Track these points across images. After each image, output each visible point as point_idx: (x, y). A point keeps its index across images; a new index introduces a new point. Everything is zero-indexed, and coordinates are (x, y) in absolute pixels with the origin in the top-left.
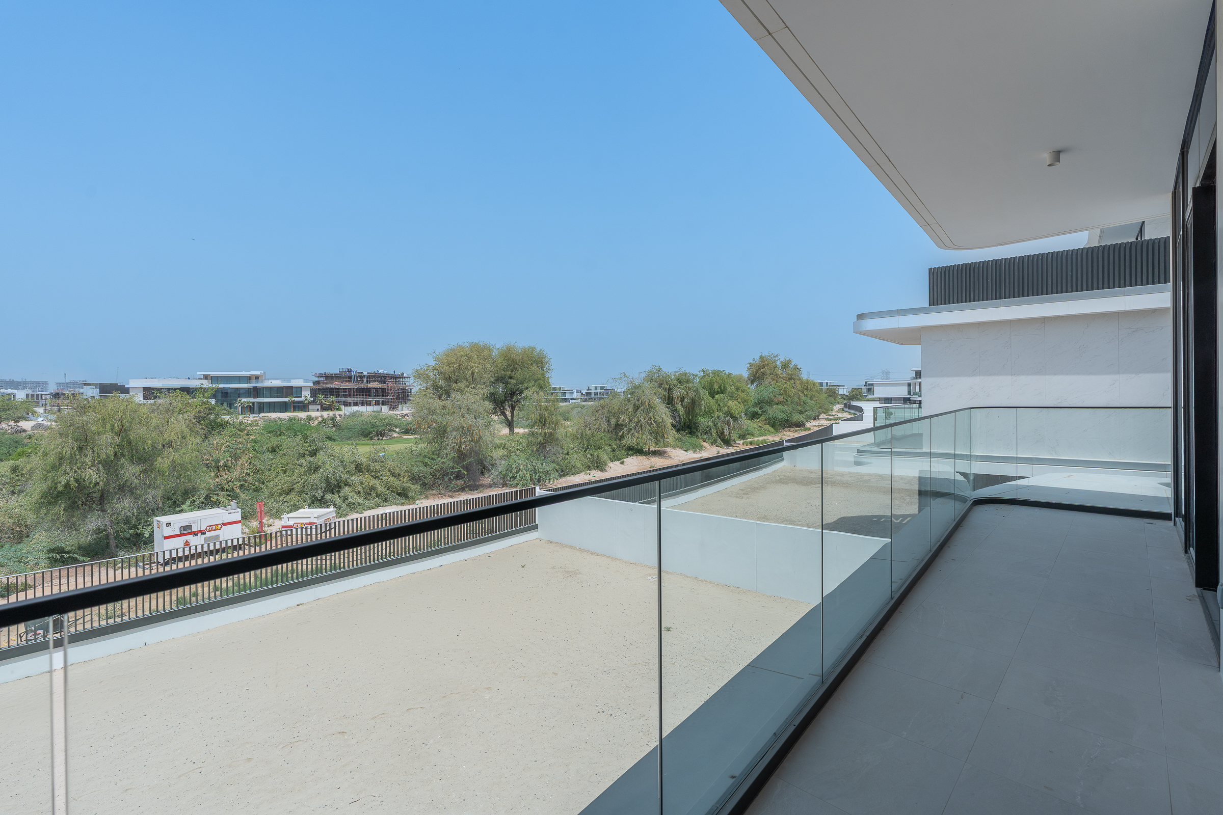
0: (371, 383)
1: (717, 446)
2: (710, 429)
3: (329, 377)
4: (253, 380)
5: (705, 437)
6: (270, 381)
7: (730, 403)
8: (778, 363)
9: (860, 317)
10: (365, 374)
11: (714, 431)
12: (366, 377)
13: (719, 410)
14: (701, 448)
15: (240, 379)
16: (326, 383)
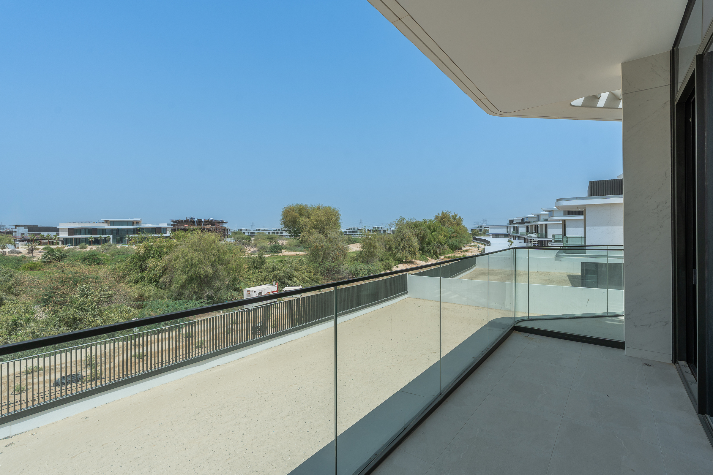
0: (207, 226)
1: (434, 259)
2: (430, 250)
3: (180, 222)
4: (135, 224)
5: (427, 254)
6: (148, 224)
7: (440, 237)
8: (451, 216)
9: (558, 200)
10: (203, 220)
11: (432, 251)
12: (203, 222)
13: (435, 240)
14: (428, 260)
15: (127, 223)
16: (179, 226)
